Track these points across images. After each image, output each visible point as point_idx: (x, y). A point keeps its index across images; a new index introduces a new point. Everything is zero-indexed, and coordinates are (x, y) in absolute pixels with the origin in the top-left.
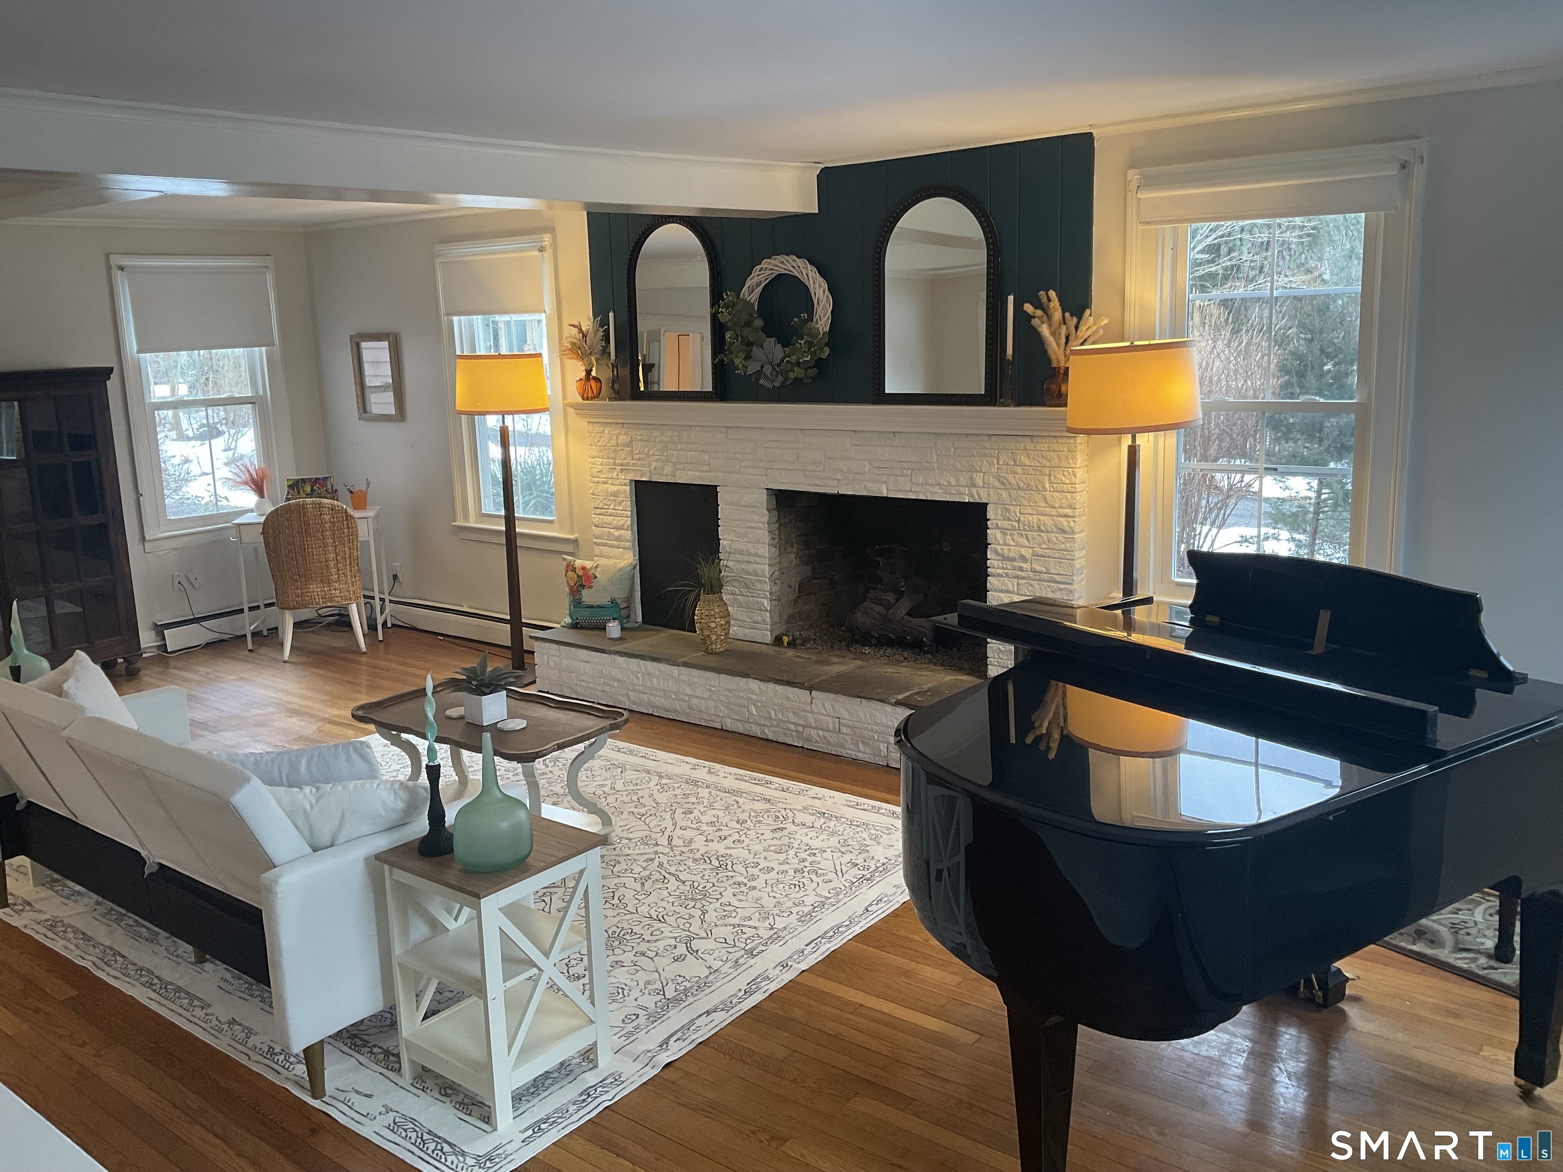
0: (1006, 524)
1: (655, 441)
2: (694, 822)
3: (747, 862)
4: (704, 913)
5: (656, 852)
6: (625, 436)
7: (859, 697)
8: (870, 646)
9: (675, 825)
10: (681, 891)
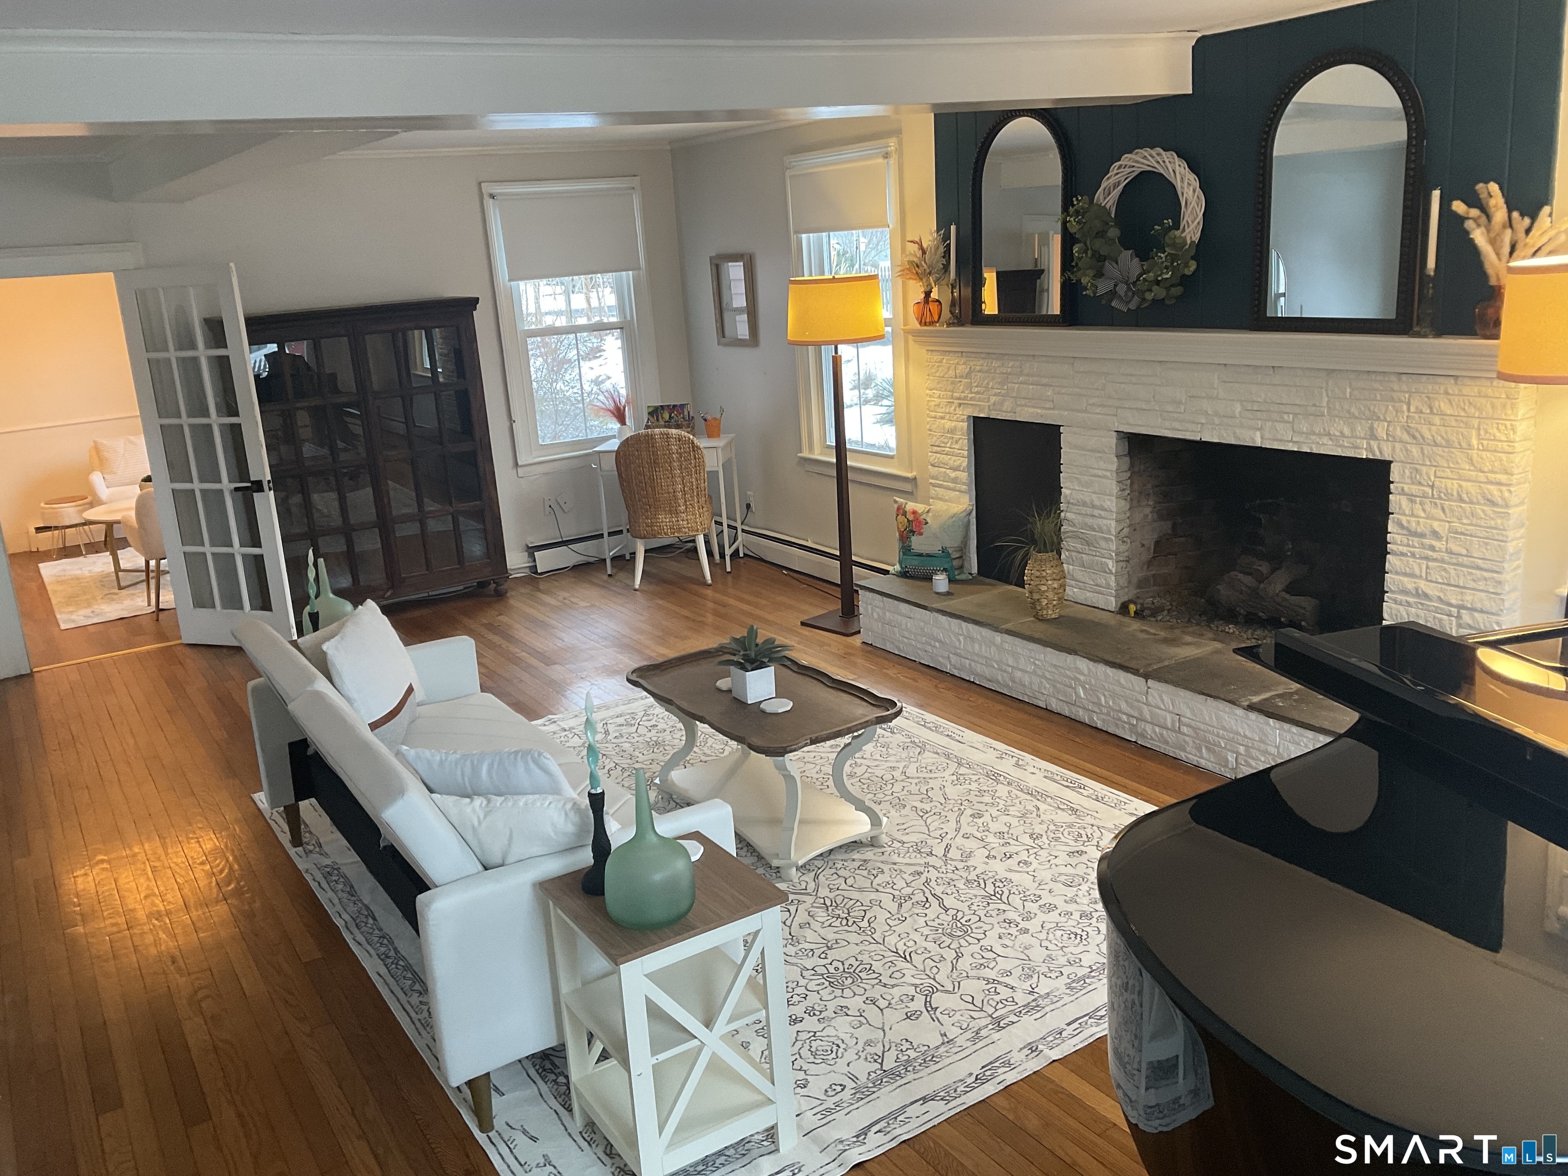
0: (1415, 489)
1: (995, 372)
2: (980, 830)
3: (1028, 893)
4: (958, 957)
5: (927, 865)
6: (964, 366)
7: (1203, 694)
8: (1236, 623)
9: (958, 830)
10: (940, 921)
